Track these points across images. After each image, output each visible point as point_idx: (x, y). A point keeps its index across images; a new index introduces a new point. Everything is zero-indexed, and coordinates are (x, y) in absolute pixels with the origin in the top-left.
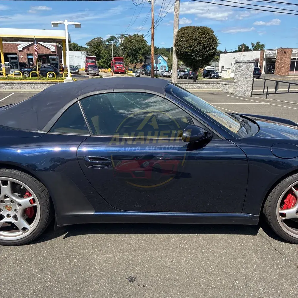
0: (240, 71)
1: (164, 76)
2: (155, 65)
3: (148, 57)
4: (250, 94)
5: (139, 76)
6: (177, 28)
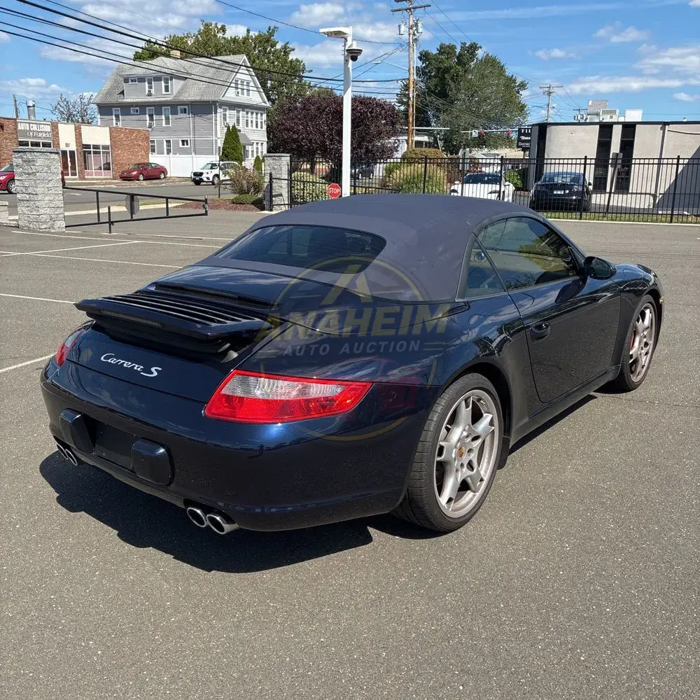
0: (30, 171)
4: (64, 225)
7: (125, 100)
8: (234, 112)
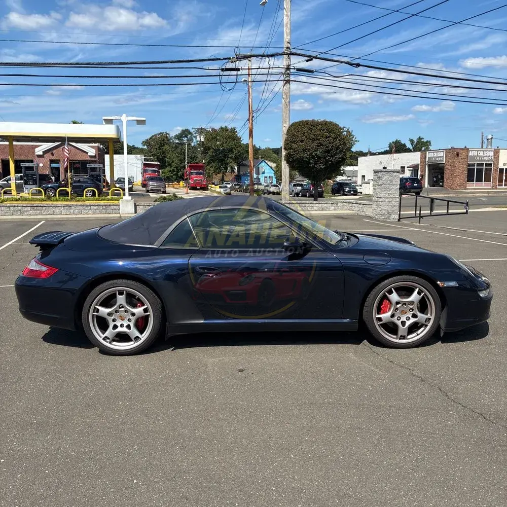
0: (380, 184)
1: (270, 193)
2: (255, 176)
3: (244, 162)
4: (397, 217)
5: (230, 194)
6: (288, 123)
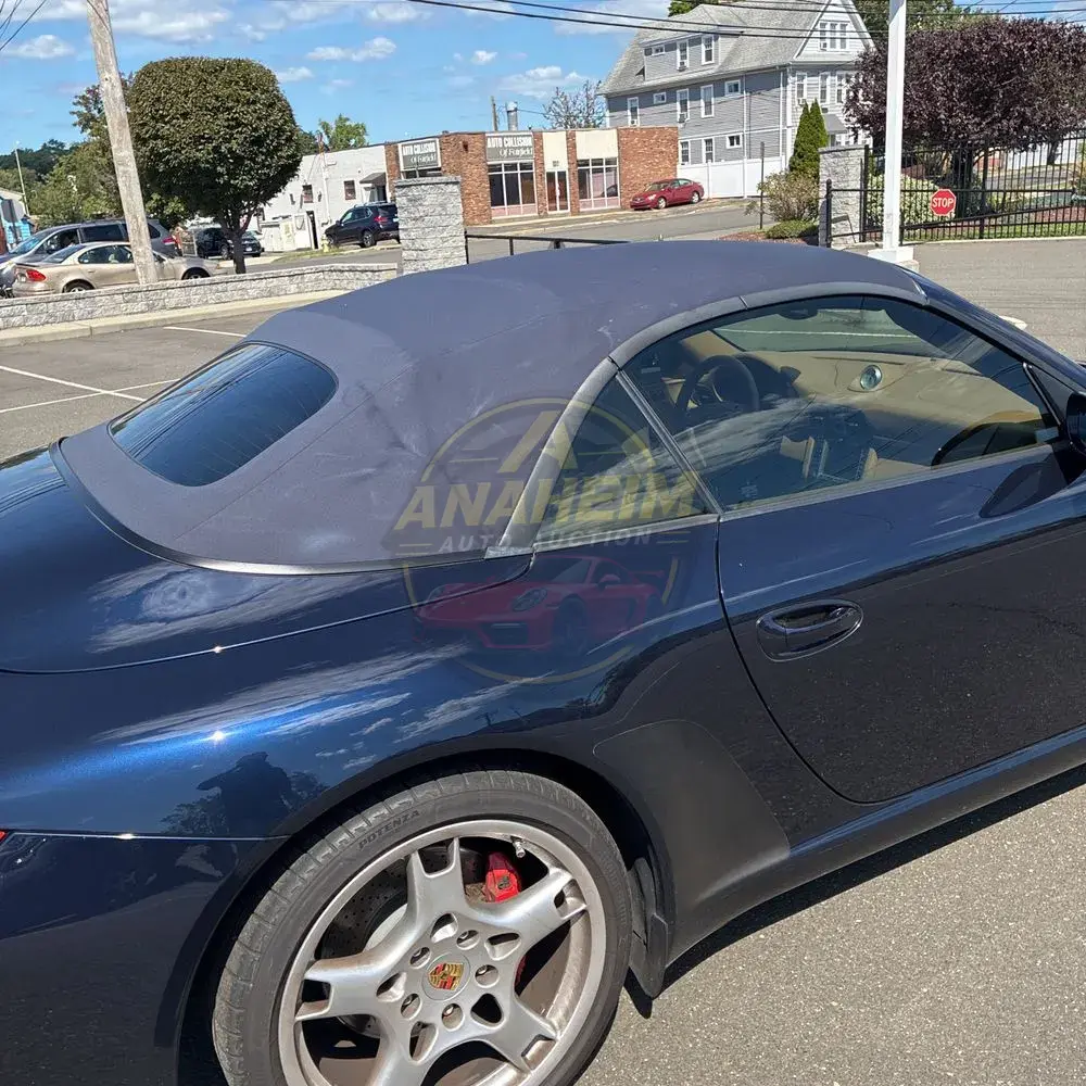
0: (418, 215)
6: (114, 70)
7: (646, 84)
8: (817, 80)
